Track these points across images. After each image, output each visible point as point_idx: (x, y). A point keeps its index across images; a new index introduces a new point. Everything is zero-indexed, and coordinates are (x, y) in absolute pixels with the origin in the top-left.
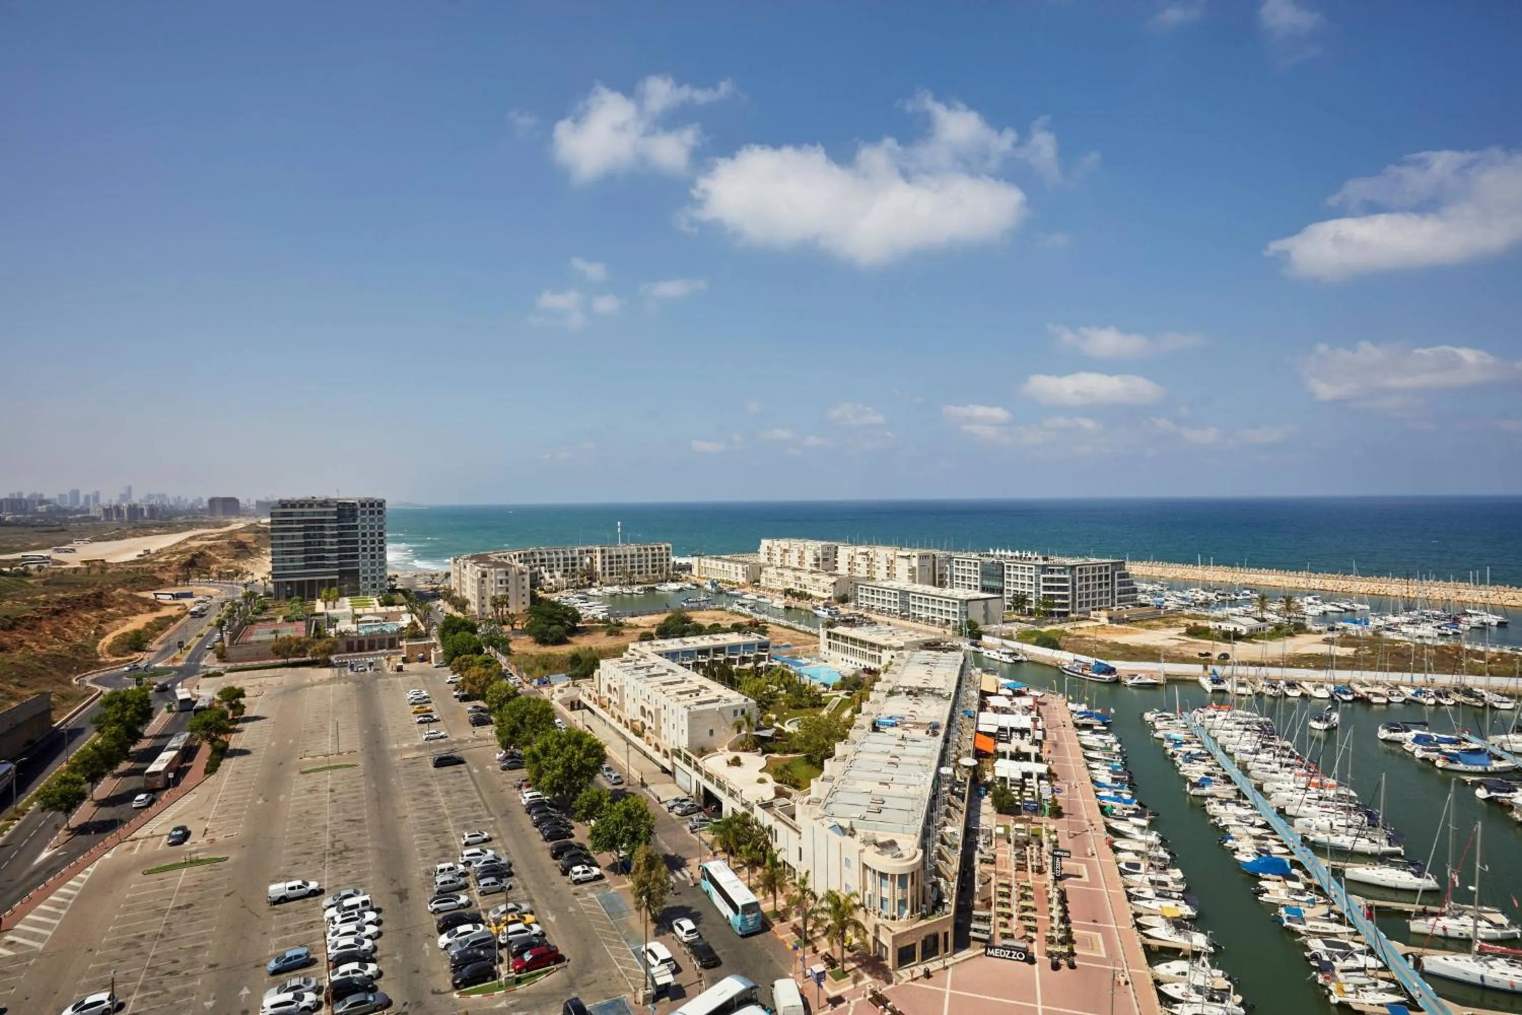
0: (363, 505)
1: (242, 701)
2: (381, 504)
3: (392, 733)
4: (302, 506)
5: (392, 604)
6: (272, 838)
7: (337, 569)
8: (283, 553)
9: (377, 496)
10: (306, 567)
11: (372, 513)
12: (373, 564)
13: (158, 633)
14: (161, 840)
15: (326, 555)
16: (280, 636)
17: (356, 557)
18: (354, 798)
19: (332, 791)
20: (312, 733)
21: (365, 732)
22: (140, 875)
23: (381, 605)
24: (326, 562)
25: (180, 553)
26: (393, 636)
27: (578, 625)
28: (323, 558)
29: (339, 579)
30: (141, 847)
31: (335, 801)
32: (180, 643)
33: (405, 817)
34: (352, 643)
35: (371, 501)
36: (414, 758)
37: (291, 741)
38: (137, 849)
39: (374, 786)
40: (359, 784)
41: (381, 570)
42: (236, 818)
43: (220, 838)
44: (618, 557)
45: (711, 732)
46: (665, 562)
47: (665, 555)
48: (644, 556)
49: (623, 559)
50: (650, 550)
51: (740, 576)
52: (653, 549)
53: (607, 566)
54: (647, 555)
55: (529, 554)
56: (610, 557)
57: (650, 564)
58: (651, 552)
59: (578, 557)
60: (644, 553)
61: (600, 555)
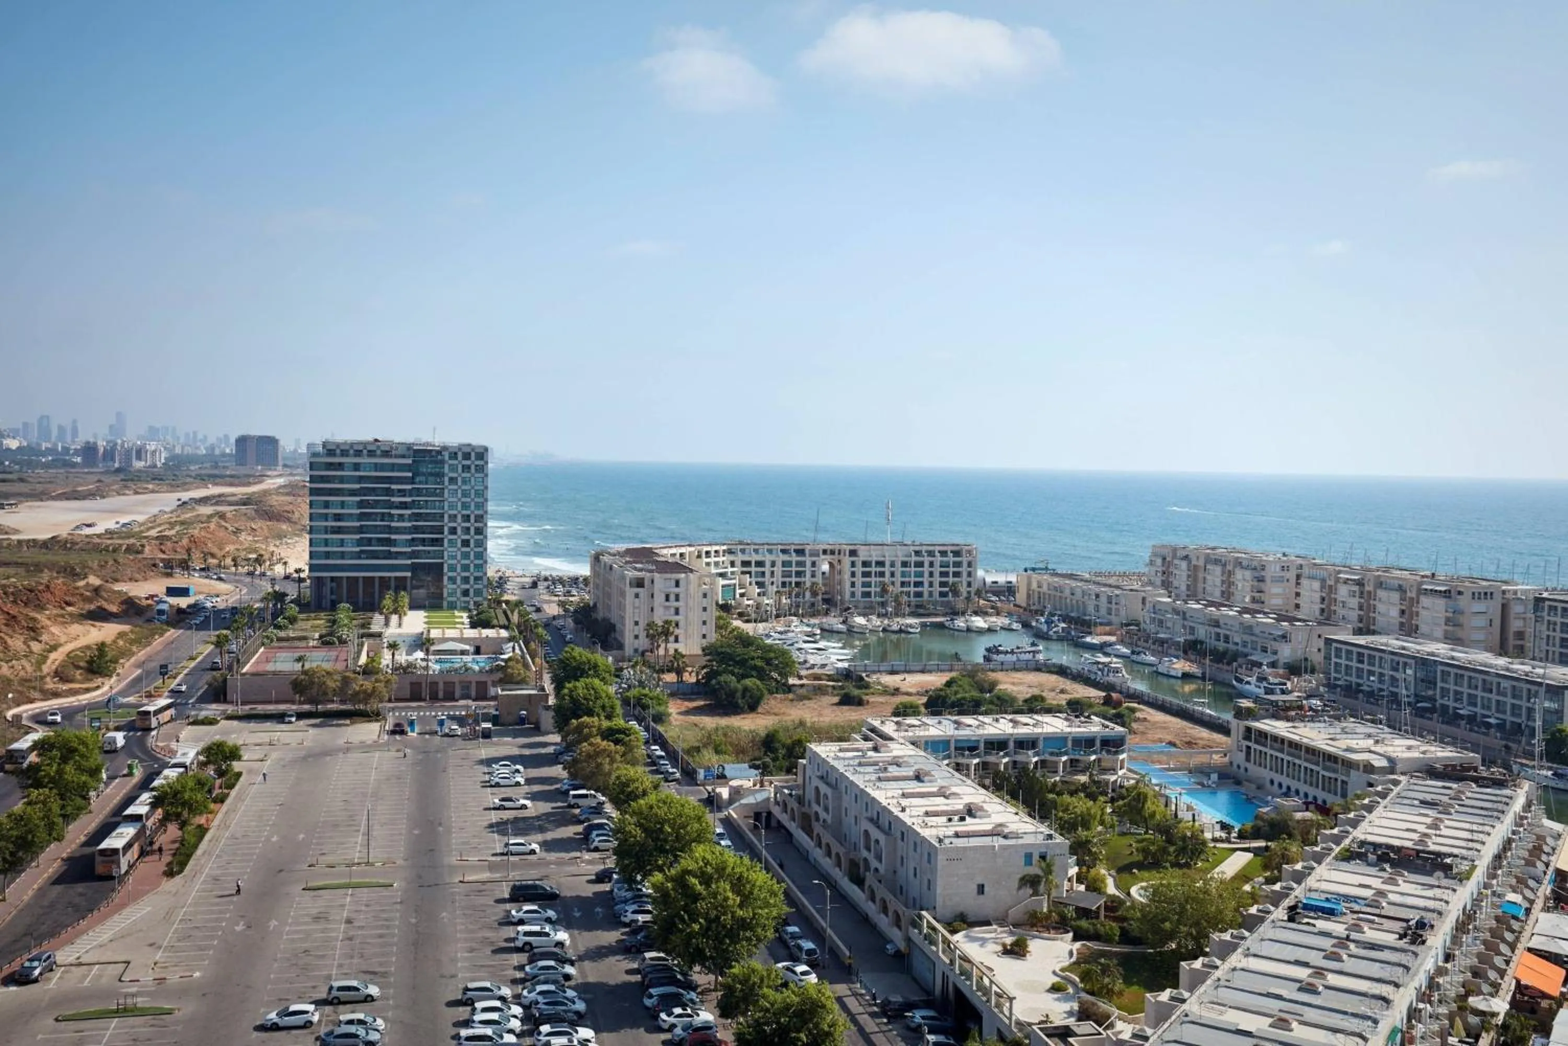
0: (454, 456)
1: (237, 766)
2: (482, 454)
3: (456, 839)
4: (358, 453)
5: (487, 625)
6: (249, 987)
7: (409, 562)
8: (326, 530)
9: (476, 440)
10: (359, 555)
11: (466, 468)
12: (466, 556)
13: (134, 649)
14: (90, 971)
15: (393, 537)
16: (307, 666)
17: (438, 542)
18: (381, 936)
19: (349, 921)
20: (336, 826)
21: (416, 832)
22: (50, 1021)
23: (473, 625)
24: (393, 549)
25: (182, 523)
26: (483, 679)
27: (792, 681)
28: (389, 542)
29: (412, 578)
30: (60, 978)
31: (350, 939)
32: (162, 667)
33: (453, 976)
34: (420, 684)
35: (468, 450)
36: (484, 883)
37: (301, 836)
38: (54, 981)
39: (413, 921)
40: (392, 915)
41: (480, 567)
42: (201, 949)
43: (174, 978)
44: (880, 564)
45: (981, 889)
46: (964, 578)
47: (965, 564)
48: (926, 564)
49: (887, 570)
50: (937, 554)
51: (1103, 611)
52: (943, 553)
53: (859, 580)
54: (931, 564)
55: (724, 551)
56: (865, 564)
57: (937, 579)
58: (938, 559)
59: (808, 560)
60: (927, 560)
61: (847, 560)
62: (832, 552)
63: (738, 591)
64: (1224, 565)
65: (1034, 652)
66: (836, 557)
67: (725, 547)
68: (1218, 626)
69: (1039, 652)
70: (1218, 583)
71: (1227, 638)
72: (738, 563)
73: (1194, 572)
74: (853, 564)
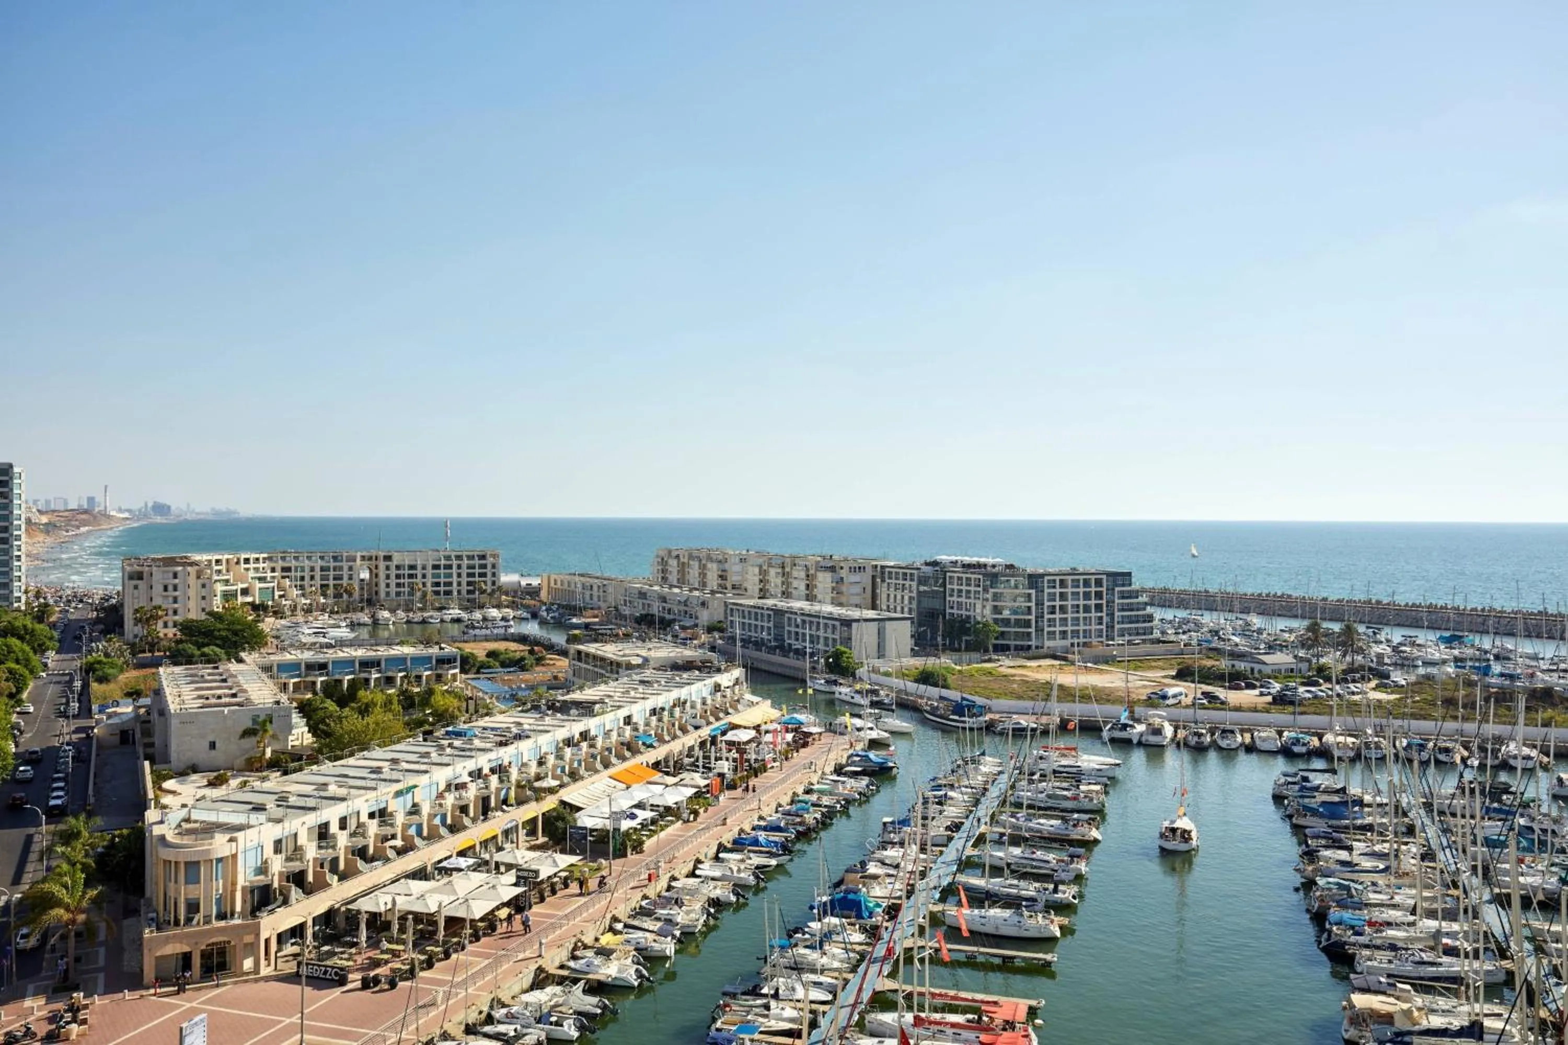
44: (412, 567)
45: (213, 745)
46: (489, 578)
47: (489, 566)
48: (455, 567)
49: (419, 572)
50: (465, 559)
51: (595, 599)
52: (470, 558)
53: (393, 581)
54: (459, 567)
55: (264, 559)
56: (398, 567)
57: (464, 580)
58: (466, 562)
59: (345, 565)
60: (455, 563)
61: (382, 565)
62: (370, 559)
63: (277, 594)
64: (700, 560)
65: (506, 627)
66: (374, 562)
67: (265, 555)
68: (665, 602)
69: (510, 626)
70: (697, 575)
71: (669, 610)
72: (278, 569)
73: (683, 568)
74: (388, 568)
